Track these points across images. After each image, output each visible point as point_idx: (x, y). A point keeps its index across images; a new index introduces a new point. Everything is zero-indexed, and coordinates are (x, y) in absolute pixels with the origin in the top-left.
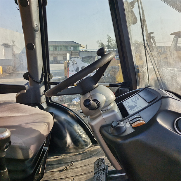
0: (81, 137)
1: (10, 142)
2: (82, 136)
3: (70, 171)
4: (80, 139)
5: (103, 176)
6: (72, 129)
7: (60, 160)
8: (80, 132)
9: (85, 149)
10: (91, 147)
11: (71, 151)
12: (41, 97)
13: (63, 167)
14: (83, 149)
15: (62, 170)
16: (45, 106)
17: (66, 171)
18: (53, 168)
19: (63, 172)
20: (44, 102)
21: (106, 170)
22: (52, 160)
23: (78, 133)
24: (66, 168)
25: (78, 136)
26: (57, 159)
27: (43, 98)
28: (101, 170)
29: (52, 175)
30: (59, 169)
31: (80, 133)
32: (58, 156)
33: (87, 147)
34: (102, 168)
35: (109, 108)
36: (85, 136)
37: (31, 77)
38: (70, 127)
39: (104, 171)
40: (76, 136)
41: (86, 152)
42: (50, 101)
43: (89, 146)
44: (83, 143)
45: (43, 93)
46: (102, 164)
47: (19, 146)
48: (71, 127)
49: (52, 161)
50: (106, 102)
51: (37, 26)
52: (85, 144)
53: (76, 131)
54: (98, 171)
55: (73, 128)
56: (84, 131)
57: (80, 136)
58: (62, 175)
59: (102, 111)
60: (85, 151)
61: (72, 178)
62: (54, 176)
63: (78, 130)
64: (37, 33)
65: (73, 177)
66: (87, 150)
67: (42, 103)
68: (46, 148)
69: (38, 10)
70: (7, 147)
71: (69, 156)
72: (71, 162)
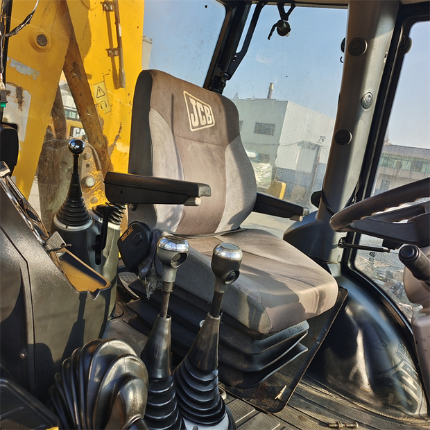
0: (402, 381)
2: (403, 377)
4: (397, 382)
6: (382, 348)
7: (330, 402)
8: (402, 364)
9: (403, 414)
10: (421, 418)
11: (364, 399)
12: (333, 250)
14: (398, 412)
15: (327, 425)
16: (336, 270)
18: (308, 408)
19: (328, 428)
20: (336, 261)
22: (313, 392)
23: (396, 366)
24: (336, 425)
25: (393, 372)
26: (324, 396)
27: (337, 254)
29: (300, 417)
30: (320, 418)
31: (400, 368)
32: (328, 393)
33: (410, 413)
36: (414, 383)
37: (325, 201)
38: (379, 341)
40: (388, 371)
41: (402, 423)
42: (349, 265)
43: (417, 413)
44: (403, 398)
45: (339, 242)
47: (248, 297)
48: (382, 341)
49: (311, 394)
51: (370, 96)
52: (408, 404)
53: (391, 359)
55: (386, 346)
56: (413, 370)
57: (399, 375)
60: (401, 419)
62: (302, 422)
63: (398, 360)
64: (365, 110)
66: (408, 420)
67: (330, 263)
68: (303, 346)
69: (385, 62)
70: (230, 278)
71: (353, 406)
72: (354, 422)
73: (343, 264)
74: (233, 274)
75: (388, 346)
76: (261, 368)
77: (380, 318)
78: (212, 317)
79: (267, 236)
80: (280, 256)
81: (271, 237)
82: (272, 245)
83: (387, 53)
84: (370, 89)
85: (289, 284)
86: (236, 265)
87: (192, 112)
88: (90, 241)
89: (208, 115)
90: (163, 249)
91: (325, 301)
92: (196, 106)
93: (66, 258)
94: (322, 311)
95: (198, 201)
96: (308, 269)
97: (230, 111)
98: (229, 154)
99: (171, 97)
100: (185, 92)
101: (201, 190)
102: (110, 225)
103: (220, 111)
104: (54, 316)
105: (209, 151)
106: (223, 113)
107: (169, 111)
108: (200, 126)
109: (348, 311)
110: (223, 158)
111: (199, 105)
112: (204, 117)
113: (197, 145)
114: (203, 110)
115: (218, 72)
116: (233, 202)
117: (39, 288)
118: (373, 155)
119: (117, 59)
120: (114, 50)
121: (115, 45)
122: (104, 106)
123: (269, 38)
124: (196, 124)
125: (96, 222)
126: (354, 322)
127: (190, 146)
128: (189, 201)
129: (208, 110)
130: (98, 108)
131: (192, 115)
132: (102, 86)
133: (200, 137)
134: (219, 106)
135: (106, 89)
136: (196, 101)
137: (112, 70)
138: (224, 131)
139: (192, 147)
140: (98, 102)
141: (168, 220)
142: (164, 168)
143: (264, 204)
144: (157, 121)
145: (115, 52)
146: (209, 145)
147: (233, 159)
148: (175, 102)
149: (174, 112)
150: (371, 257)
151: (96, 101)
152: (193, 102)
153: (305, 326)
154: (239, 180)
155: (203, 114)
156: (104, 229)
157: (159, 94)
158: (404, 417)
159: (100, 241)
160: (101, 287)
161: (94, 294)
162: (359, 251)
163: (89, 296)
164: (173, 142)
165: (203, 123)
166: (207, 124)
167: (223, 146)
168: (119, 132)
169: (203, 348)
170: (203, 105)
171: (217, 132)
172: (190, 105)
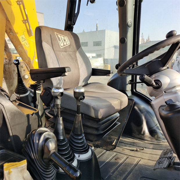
1: (84, 97)
3: (139, 153)
5: (165, 162)
7: (134, 143)
9: (161, 142)
11: (146, 139)
12: (127, 86)
13: (135, 149)
14: (159, 141)
15: (133, 150)
17: (135, 152)
18: (125, 146)
19: (133, 152)
20: (129, 90)
21: (172, 160)
23: (156, 125)
24: (136, 150)
25: (156, 127)
26: (131, 141)
28: (165, 158)
29: (123, 150)
30: (130, 148)
32: (133, 139)
34: (168, 156)
35: (173, 90)
38: (149, 117)
39: (168, 159)
40: (153, 127)
41: (161, 145)
42: (134, 90)
44: (161, 136)
45: (129, 82)
46: (169, 154)
47: (93, 107)
49: (126, 141)
50: (169, 84)
52: (163, 138)
53: (154, 122)
54: (163, 158)
57: (158, 128)
58: (132, 153)
59: (165, 93)
60: (161, 143)
61: (140, 159)
62: (124, 151)
63: (157, 122)
64: (130, 28)
65: (141, 159)
66: (164, 143)
67: (127, 91)
68: (118, 123)
69: (134, 7)
70: (81, 99)
71: (143, 142)
72: (143, 147)
73: (132, 90)
74: (82, 97)
75: (153, 118)
76: (102, 132)
78: (78, 115)
79: (99, 84)
80: (104, 91)
81: (100, 84)
82: (101, 87)
83: (134, 3)
84: (130, 19)
85: (108, 100)
86: (82, 94)
87: (60, 40)
88: (30, 99)
89: (66, 40)
90: (54, 92)
91: (123, 104)
92: (61, 38)
93: (20, 105)
94: (122, 107)
95: (66, 74)
96: (115, 93)
97: (76, 37)
98: (78, 55)
99: (50, 36)
100: (55, 33)
101: (66, 69)
102: (37, 92)
103: (71, 38)
104: (18, 124)
105: (70, 55)
106: (73, 39)
107: (50, 41)
108: (64, 45)
109: (136, 107)
110: (76, 57)
111: (62, 37)
112: (65, 41)
113: (64, 53)
114: (64, 39)
115: (69, 23)
116: (84, 73)
117: (10, 114)
118: (136, 46)
119: (27, 24)
120: (25, 20)
121: (25, 18)
122: (26, 45)
123: (87, 5)
124: (62, 45)
125: (31, 92)
127: (62, 54)
128: (63, 74)
129: (66, 38)
130: (24, 46)
131: (60, 41)
132: (23, 36)
133: (65, 50)
134: (71, 36)
135: (26, 38)
136: (61, 36)
137: (26, 29)
138: (75, 46)
139: (63, 54)
140: (23, 43)
141: (58, 84)
142: (52, 64)
143: (95, 72)
144: (46, 46)
145: (26, 21)
146: (69, 52)
147: (80, 56)
148: (52, 37)
149: (52, 41)
150: (142, 86)
151: (22, 43)
152: (59, 36)
153: (118, 115)
154: (84, 64)
155: (65, 40)
156: (35, 94)
157: (45, 35)
158: (162, 143)
159: (34, 99)
160: (35, 112)
161: (32, 115)
162: (137, 84)
163: (30, 116)
164: (54, 53)
165: (65, 44)
166: (67, 44)
167: (75, 52)
168: (34, 54)
169: (76, 126)
170: (64, 37)
171: (72, 47)
172: (59, 38)
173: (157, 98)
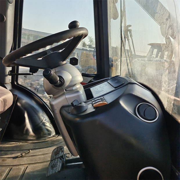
0: (45, 125)
2: (45, 124)
3: (25, 158)
4: (43, 127)
5: (59, 163)
6: (36, 115)
7: (17, 147)
8: (44, 119)
9: (47, 138)
10: (54, 136)
11: (32, 139)
12: (6, 77)
13: (19, 154)
14: (45, 138)
15: (17, 157)
16: (9, 87)
17: (20, 158)
18: (6, 154)
19: (18, 159)
20: (9, 82)
21: (64, 159)
23: (42, 121)
24: (21, 155)
25: (41, 124)
26: (13, 145)
27: (9, 79)
28: (58, 158)
29: (3, 160)
30: (13, 156)
31: (44, 121)
32: (15, 143)
33: (50, 136)
34: (59, 156)
35: (74, 88)
36: (49, 125)
38: (34, 113)
39: (61, 159)
40: (39, 124)
41: (47, 141)
42: (15, 83)
43: (52, 135)
44: (46, 132)
45: (9, 73)
46: (61, 152)
48: (35, 113)
49: (7, 147)
50: (71, 81)
52: (48, 133)
53: (40, 118)
54: (55, 159)
55: (37, 114)
56: (48, 120)
57: (44, 124)
58: (16, 162)
59: (66, 91)
60: (47, 140)
61: (26, 166)
62: (6, 162)
63: (42, 118)
64: (10, 4)
65: (28, 165)
66: (49, 139)
67: (6, 84)
71: (27, 143)
72: (29, 150)
73: (12, 83)
75: (38, 114)
77: (33, 104)
91: (7, 103)
109: (19, 104)
126: (22, 108)
150: (25, 78)
158: (48, 139)
162: (19, 76)
173: (55, 96)
